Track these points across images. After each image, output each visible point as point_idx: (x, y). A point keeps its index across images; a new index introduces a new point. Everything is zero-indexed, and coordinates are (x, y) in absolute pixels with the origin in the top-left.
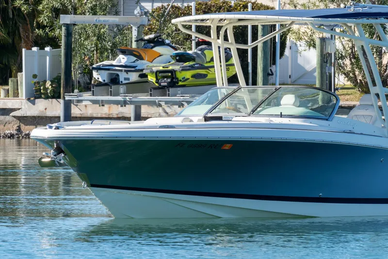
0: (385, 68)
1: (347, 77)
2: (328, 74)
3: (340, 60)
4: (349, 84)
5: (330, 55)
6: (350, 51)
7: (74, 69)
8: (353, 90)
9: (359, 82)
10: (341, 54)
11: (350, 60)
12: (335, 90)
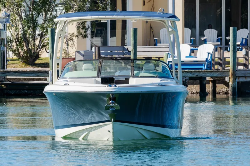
0: (37, 47)
1: (14, 53)
2: (2, 51)
3: (9, 43)
4: (15, 57)
5: (3, 40)
6: (16, 37)
8: (18, 61)
9: (21, 56)
10: (10, 39)
11: (16, 43)
12: (7, 61)
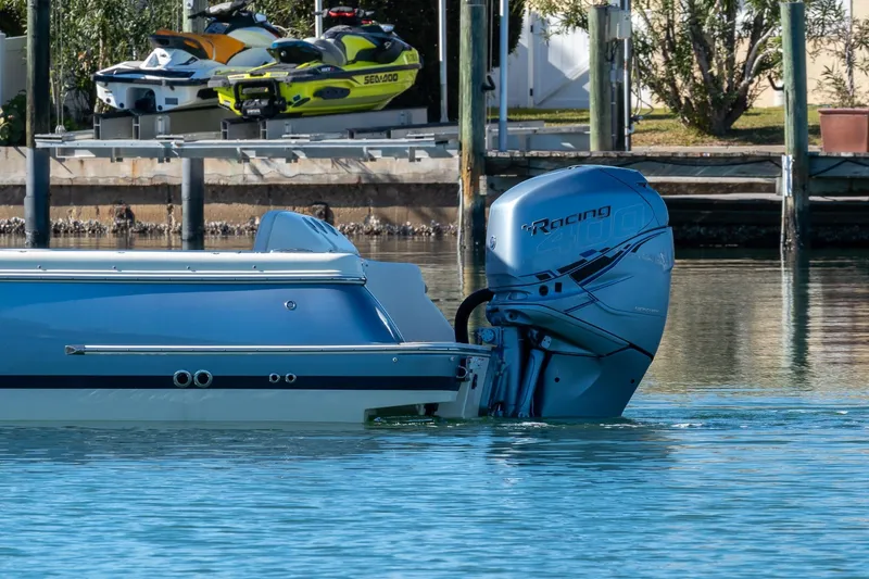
0: (741, 71)
1: (657, 92)
2: (614, 85)
3: (641, 56)
4: (661, 107)
5: (620, 43)
6: (663, 36)
7: (55, 80)
8: (671, 121)
9: (683, 102)
10: (644, 43)
11: (665, 54)
12: (632, 120)
